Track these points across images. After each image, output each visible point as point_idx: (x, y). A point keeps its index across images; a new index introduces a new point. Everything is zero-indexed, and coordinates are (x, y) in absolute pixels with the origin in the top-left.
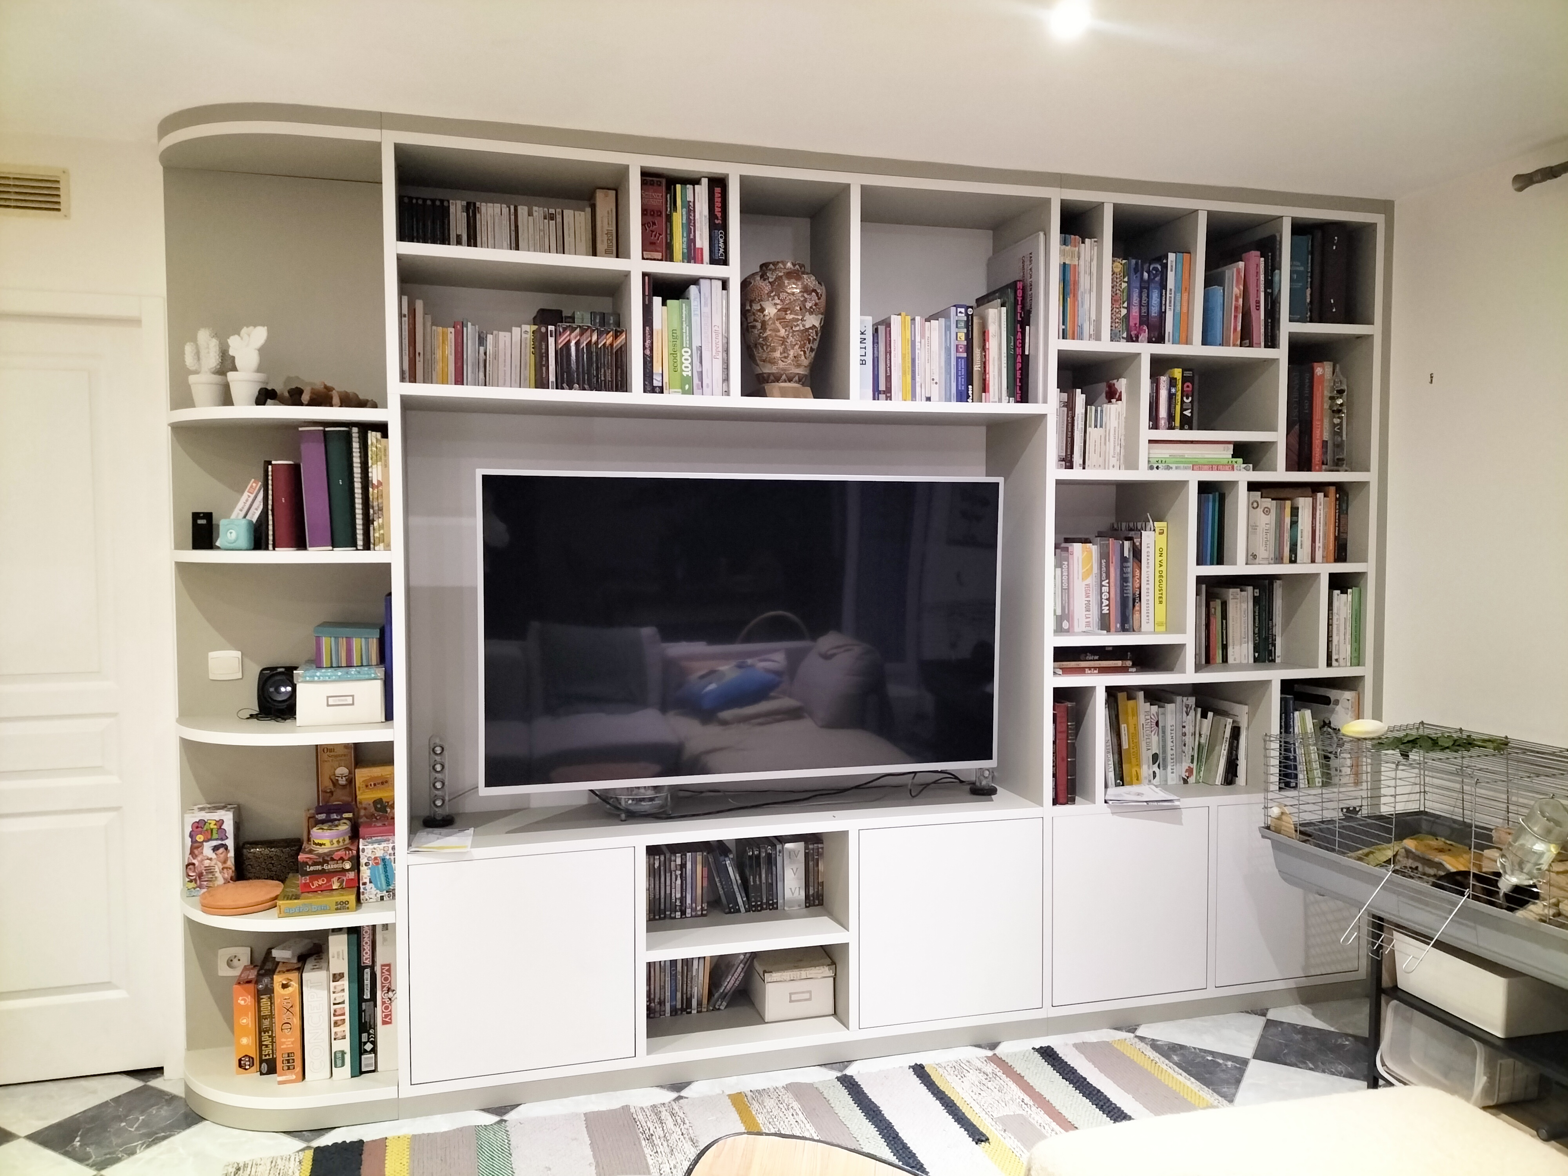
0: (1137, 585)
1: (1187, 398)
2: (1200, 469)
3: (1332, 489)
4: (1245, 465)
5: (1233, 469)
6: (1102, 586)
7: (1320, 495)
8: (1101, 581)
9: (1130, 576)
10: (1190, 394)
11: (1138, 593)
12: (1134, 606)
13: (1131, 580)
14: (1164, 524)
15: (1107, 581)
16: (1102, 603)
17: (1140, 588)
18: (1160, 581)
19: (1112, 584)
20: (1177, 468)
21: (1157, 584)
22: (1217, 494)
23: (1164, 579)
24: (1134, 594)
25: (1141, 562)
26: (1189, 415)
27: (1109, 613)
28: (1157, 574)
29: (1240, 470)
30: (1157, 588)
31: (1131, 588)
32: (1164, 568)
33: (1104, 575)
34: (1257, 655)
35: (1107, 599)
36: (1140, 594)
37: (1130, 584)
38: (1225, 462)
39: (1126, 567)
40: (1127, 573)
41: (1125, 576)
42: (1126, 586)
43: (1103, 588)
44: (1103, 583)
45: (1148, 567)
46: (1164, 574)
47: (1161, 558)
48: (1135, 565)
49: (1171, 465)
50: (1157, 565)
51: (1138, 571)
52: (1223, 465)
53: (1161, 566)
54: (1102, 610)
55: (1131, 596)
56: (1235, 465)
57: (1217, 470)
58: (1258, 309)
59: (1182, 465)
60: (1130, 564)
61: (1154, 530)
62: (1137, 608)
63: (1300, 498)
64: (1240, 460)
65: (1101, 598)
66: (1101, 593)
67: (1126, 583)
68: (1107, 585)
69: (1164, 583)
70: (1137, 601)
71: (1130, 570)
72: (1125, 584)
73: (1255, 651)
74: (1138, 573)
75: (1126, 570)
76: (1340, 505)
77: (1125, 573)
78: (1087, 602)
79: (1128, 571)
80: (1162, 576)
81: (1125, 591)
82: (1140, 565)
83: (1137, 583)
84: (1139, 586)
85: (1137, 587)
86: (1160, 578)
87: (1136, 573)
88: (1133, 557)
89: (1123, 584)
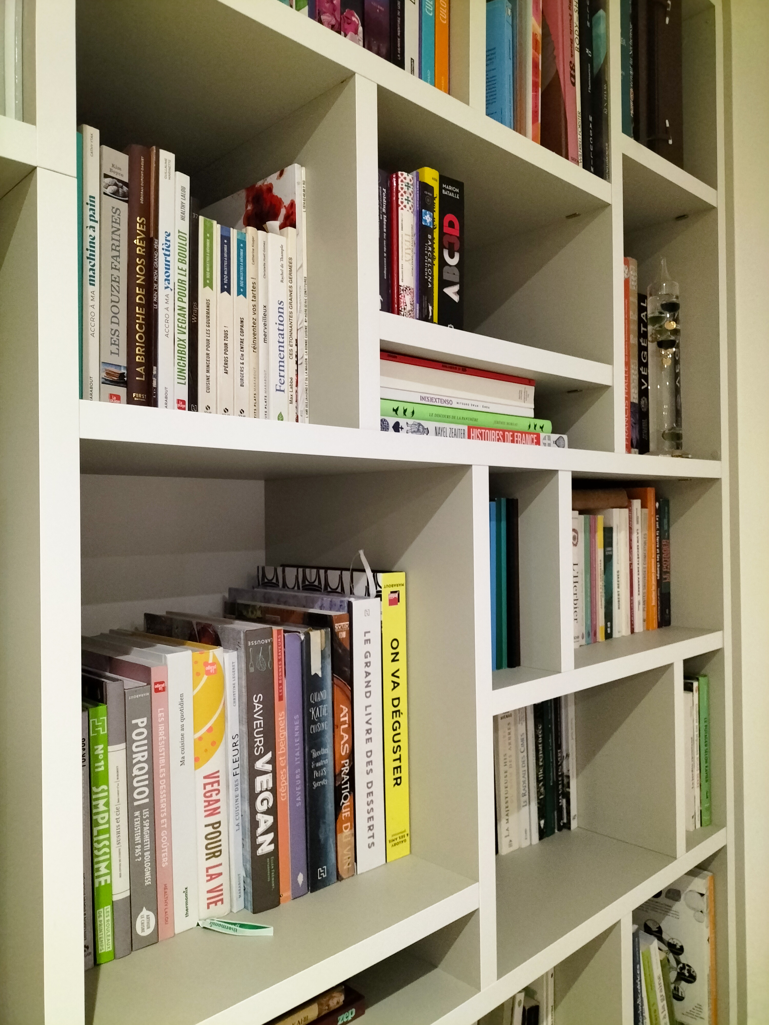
0: (344, 750)
1: (451, 255)
3: (651, 493)
6: (254, 774)
7: (636, 504)
8: (253, 759)
9: (327, 726)
10: (456, 244)
11: (347, 769)
12: (338, 810)
13: (328, 738)
14: (397, 577)
15: (269, 756)
16: (254, 825)
17: (351, 756)
18: (396, 727)
19: (282, 761)
21: (389, 733)
23: (403, 719)
24: (337, 777)
25: (351, 683)
27: (276, 852)
28: (388, 707)
30: (390, 745)
31: (329, 761)
32: (401, 692)
33: (259, 739)
34: (542, 823)
35: (267, 812)
36: (352, 773)
37: (327, 751)
39: (316, 704)
40: (320, 720)
41: (314, 729)
42: (318, 759)
43: (259, 780)
44: (258, 765)
45: (368, 695)
46: (403, 707)
47: (395, 666)
48: (339, 694)
50: (388, 684)
51: (346, 710)
53: (396, 685)
54: (255, 846)
55: (329, 783)
58: (574, 84)
60: (326, 695)
61: (379, 595)
62: (346, 812)
63: (614, 510)
65: (253, 812)
66: (253, 797)
67: (318, 749)
68: (269, 767)
69: (404, 730)
70: (345, 792)
71: (326, 710)
72: (314, 754)
74: (345, 716)
75: (315, 712)
76: (660, 522)
77: (314, 723)
78: (210, 829)
79: (320, 714)
80: (399, 711)
81: (316, 774)
82: (349, 693)
83: (344, 744)
84: (348, 752)
85: (343, 754)
86: (395, 719)
87: (342, 715)
88: (333, 672)
89: (311, 755)
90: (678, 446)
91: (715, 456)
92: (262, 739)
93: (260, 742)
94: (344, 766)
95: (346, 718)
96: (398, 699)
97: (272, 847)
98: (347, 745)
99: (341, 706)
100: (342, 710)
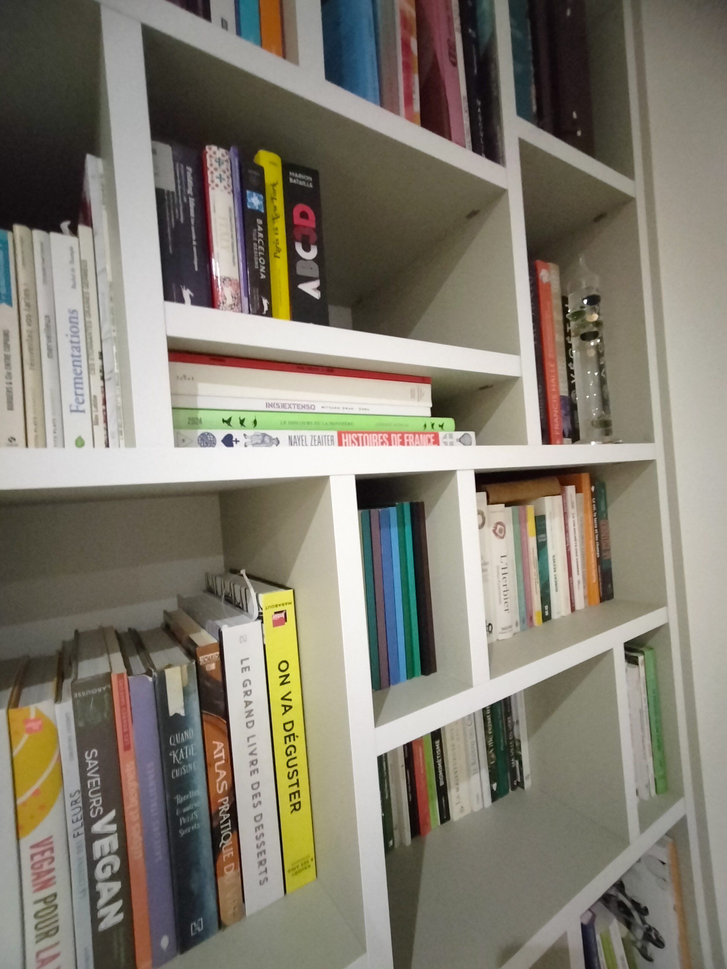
0: (221, 787)
1: (307, 249)
2: (358, 442)
3: (585, 478)
4: (461, 433)
5: (436, 442)
6: (91, 839)
7: (571, 490)
8: (88, 822)
9: (196, 767)
10: (314, 237)
11: (226, 807)
12: (216, 851)
13: (199, 779)
14: (285, 596)
15: (112, 814)
16: (94, 896)
17: (232, 792)
18: (290, 751)
19: (132, 816)
20: (292, 442)
21: (281, 760)
22: (407, 506)
23: (299, 743)
24: (213, 816)
25: (226, 716)
26: (317, 295)
27: (128, 920)
28: (280, 734)
29: (452, 444)
30: (283, 771)
31: (201, 803)
32: (295, 714)
33: (96, 800)
34: (495, 786)
35: (112, 879)
36: (233, 810)
37: (199, 792)
38: (418, 426)
39: (179, 746)
40: (185, 762)
41: (178, 772)
42: (186, 803)
43: (99, 844)
44: (97, 828)
45: (250, 725)
46: (298, 730)
47: (285, 689)
48: (210, 730)
49: (273, 434)
50: (277, 709)
51: (220, 745)
52: (414, 434)
53: (287, 708)
54: (97, 920)
55: (203, 826)
56: (441, 434)
57: (402, 443)
58: (455, 64)
59: (308, 434)
60: (193, 733)
61: (260, 617)
62: (227, 853)
63: (546, 498)
64: (449, 422)
65: (93, 882)
66: (92, 864)
67: (185, 793)
68: (113, 828)
69: (301, 753)
70: (226, 832)
71: (194, 750)
72: (180, 799)
73: (492, 781)
74: (220, 751)
75: (178, 755)
76: (597, 504)
77: (177, 766)
78: (41, 905)
79: (185, 756)
80: (293, 735)
81: (183, 820)
82: (225, 728)
83: (220, 783)
84: (226, 788)
85: (220, 792)
86: (289, 744)
87: (215, 752)
88: (201, 707)
89: (173, 802)
90: (608, 433)
91: (648, 438)
92: (100, 798)
93: (98, 802)
94: (222, 804)
95: (223, 754)
96: (292, 722)
97: (121, 916)
98: (225, 782)
99: (214, 742)
100: (215, 746)
